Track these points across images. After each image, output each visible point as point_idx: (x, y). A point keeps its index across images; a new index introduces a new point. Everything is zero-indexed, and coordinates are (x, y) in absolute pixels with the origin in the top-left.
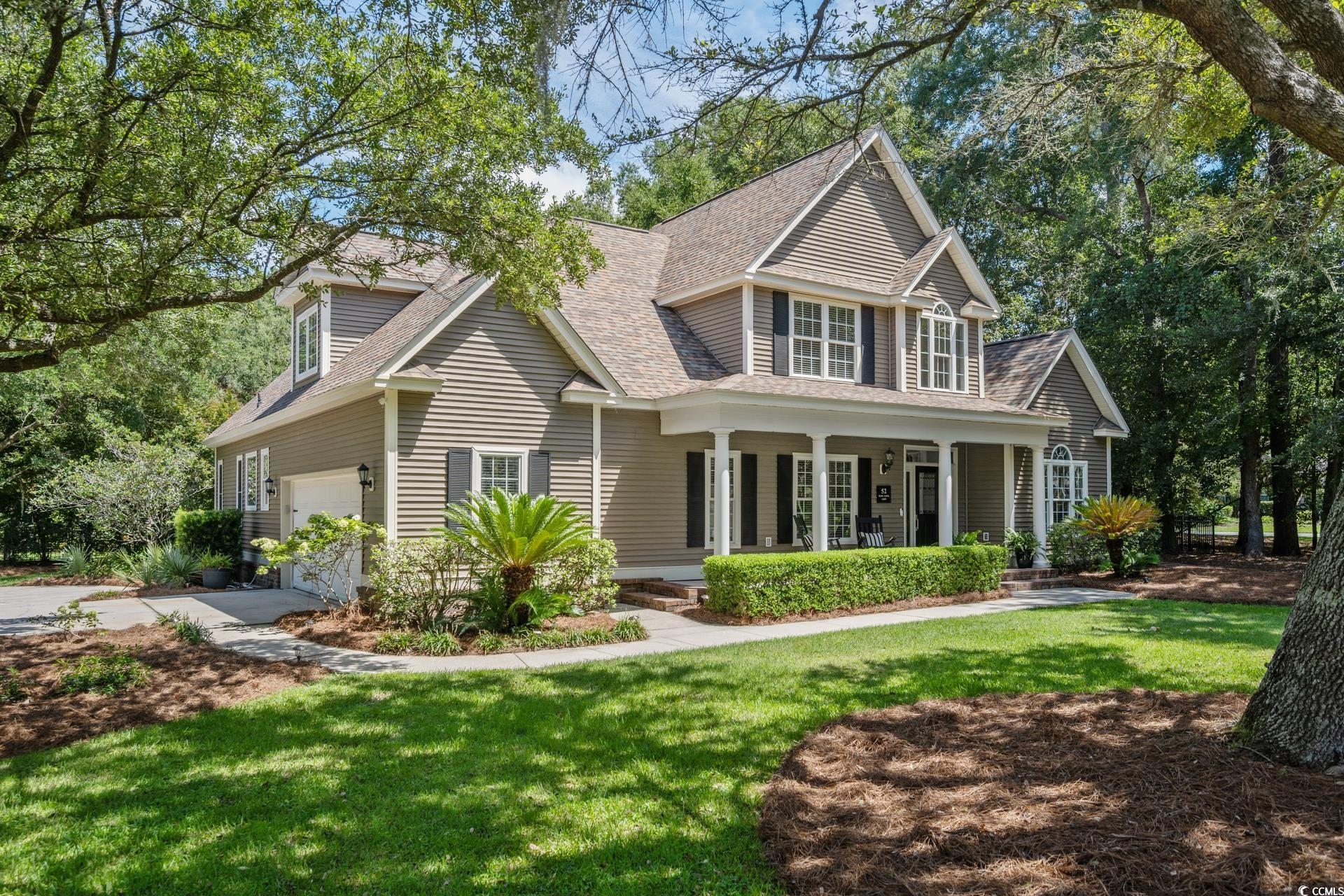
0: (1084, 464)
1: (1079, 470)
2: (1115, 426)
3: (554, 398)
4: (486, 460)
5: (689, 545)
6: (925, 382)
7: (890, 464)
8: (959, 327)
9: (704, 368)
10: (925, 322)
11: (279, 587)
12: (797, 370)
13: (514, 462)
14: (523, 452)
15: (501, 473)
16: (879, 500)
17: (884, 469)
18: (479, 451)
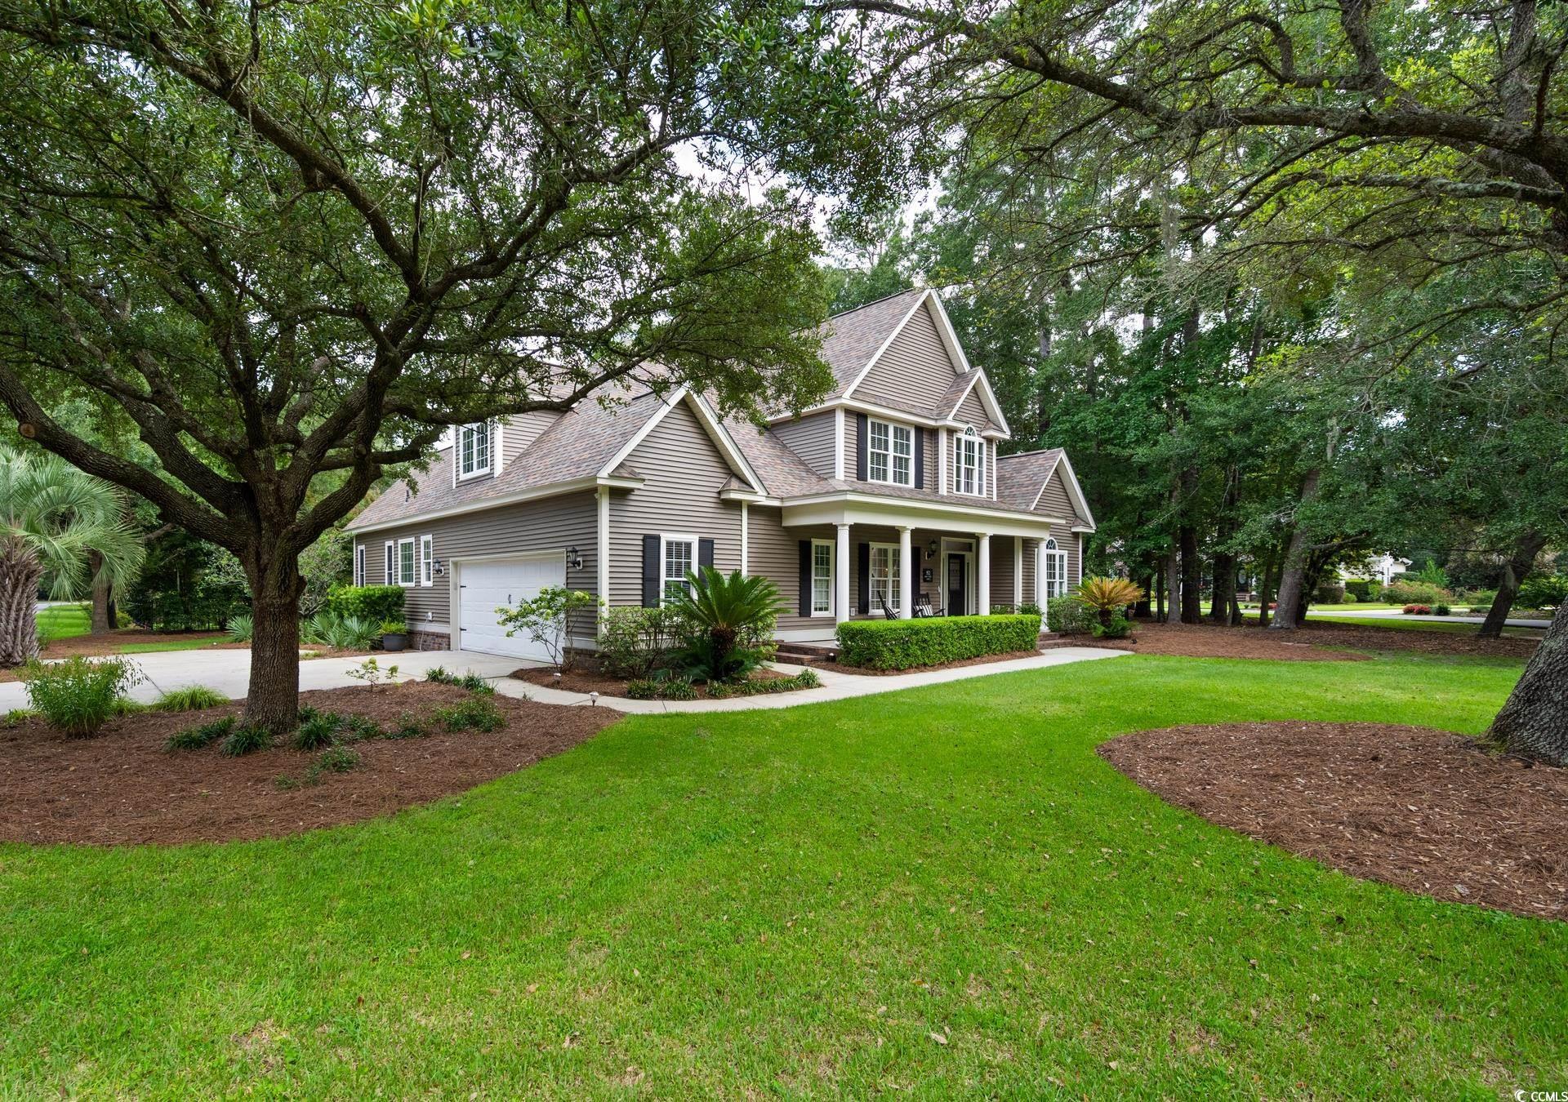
0: (1065, 553)
1: (1061, 557)
2: (1087, 525)
3: (715, 495)
4: (669, 544)
5: (801, 615)
6: (958, 489)
7: (934, 552)
8: (981, 445)
9: (804, 474)
10: (959, 440)
11: (449, 649)
12: (872, 478)
13: (688, 545)
14: (694, 540)
15: (679, 556)
16: (925, 580)
17: (929, 556)
18: (665, 537)
